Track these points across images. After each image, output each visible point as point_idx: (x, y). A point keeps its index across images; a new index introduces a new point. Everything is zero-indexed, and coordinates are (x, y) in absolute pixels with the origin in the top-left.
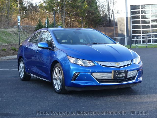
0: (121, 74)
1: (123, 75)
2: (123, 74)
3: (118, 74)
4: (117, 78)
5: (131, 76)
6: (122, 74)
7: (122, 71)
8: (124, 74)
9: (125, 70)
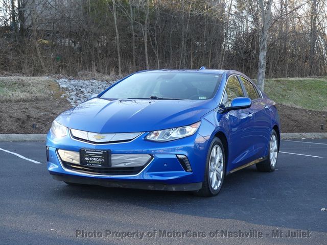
0: (96, 158)
1: (99, 160)
2: (100, 158)
3: (89, 157)
4: (88, 163)
5: (127, 164)
6: (98, 158)
7: (95, 151)
8: (102, 158)
9: (102, 150)
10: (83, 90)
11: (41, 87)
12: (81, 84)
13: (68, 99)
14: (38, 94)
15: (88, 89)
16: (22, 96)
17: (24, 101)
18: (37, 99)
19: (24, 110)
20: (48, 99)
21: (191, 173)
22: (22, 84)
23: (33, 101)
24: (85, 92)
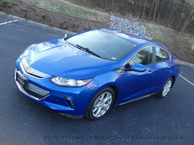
0: (22, 81)
1: (23, 83)
4: (19, 81)
10: (118, 23)
11: (102, 17)
12: (119, 20)
13: (110, 25)
14: (100, 20)
15: (120, 23)
16: (93, 19)
17: (93, 21)
18: (98, 22)
19: (90, 25)
20: (103, 23)
21: (73, 109)
22: (96, 14)
23: (96, 22)
24: (119, 24)
